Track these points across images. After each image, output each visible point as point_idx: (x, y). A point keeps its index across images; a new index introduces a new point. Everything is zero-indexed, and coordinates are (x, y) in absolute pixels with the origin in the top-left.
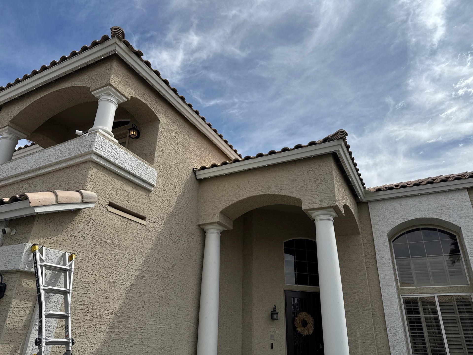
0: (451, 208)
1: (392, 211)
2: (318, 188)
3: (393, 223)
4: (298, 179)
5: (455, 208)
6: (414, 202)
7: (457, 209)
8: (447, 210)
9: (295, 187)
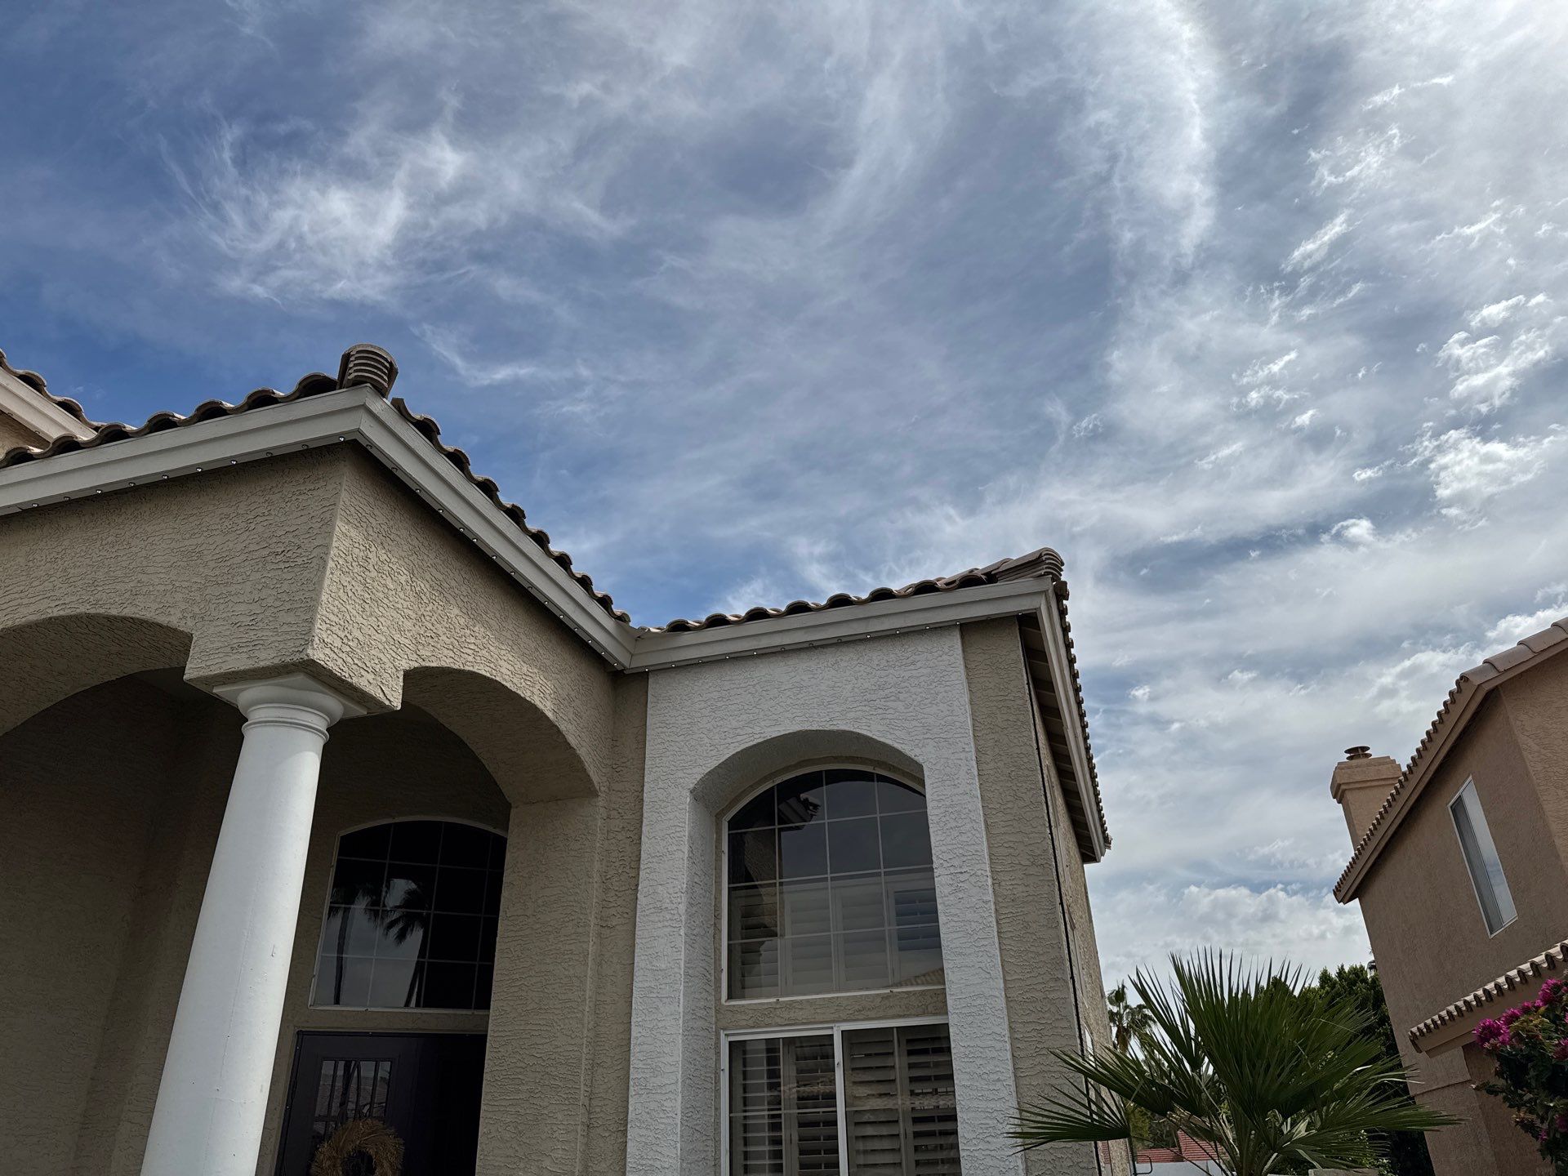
0: (901, 696)
1: (719, 704)
2: (266, 586)
3: (713, 753)
4: (205, 552)
5: (914, 696)
6: (793, 674)
7: (919, 699)
8: (888, 704)
9: (186, 584)
